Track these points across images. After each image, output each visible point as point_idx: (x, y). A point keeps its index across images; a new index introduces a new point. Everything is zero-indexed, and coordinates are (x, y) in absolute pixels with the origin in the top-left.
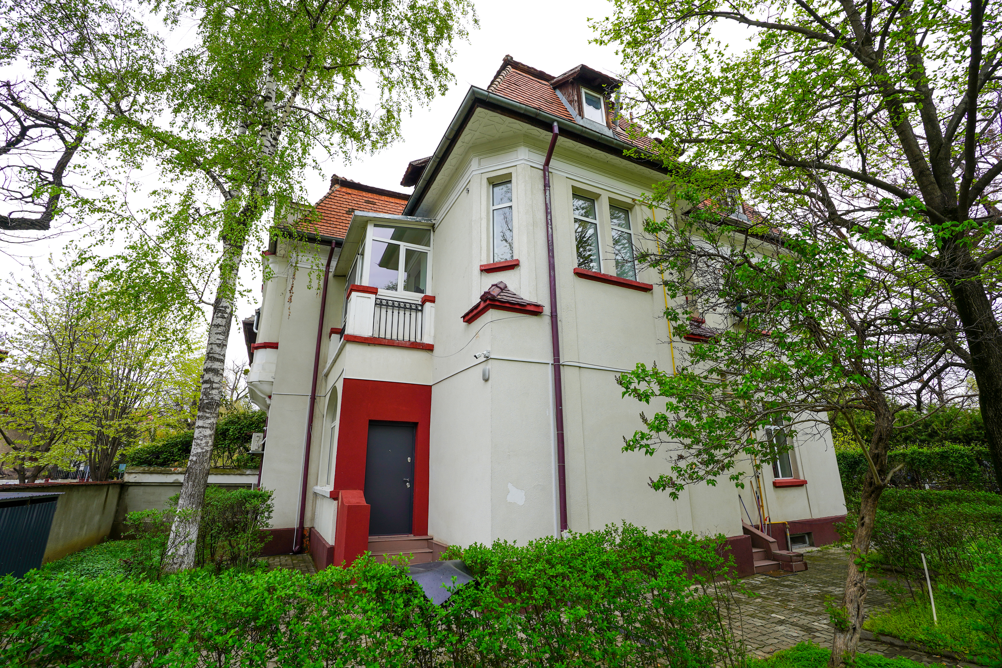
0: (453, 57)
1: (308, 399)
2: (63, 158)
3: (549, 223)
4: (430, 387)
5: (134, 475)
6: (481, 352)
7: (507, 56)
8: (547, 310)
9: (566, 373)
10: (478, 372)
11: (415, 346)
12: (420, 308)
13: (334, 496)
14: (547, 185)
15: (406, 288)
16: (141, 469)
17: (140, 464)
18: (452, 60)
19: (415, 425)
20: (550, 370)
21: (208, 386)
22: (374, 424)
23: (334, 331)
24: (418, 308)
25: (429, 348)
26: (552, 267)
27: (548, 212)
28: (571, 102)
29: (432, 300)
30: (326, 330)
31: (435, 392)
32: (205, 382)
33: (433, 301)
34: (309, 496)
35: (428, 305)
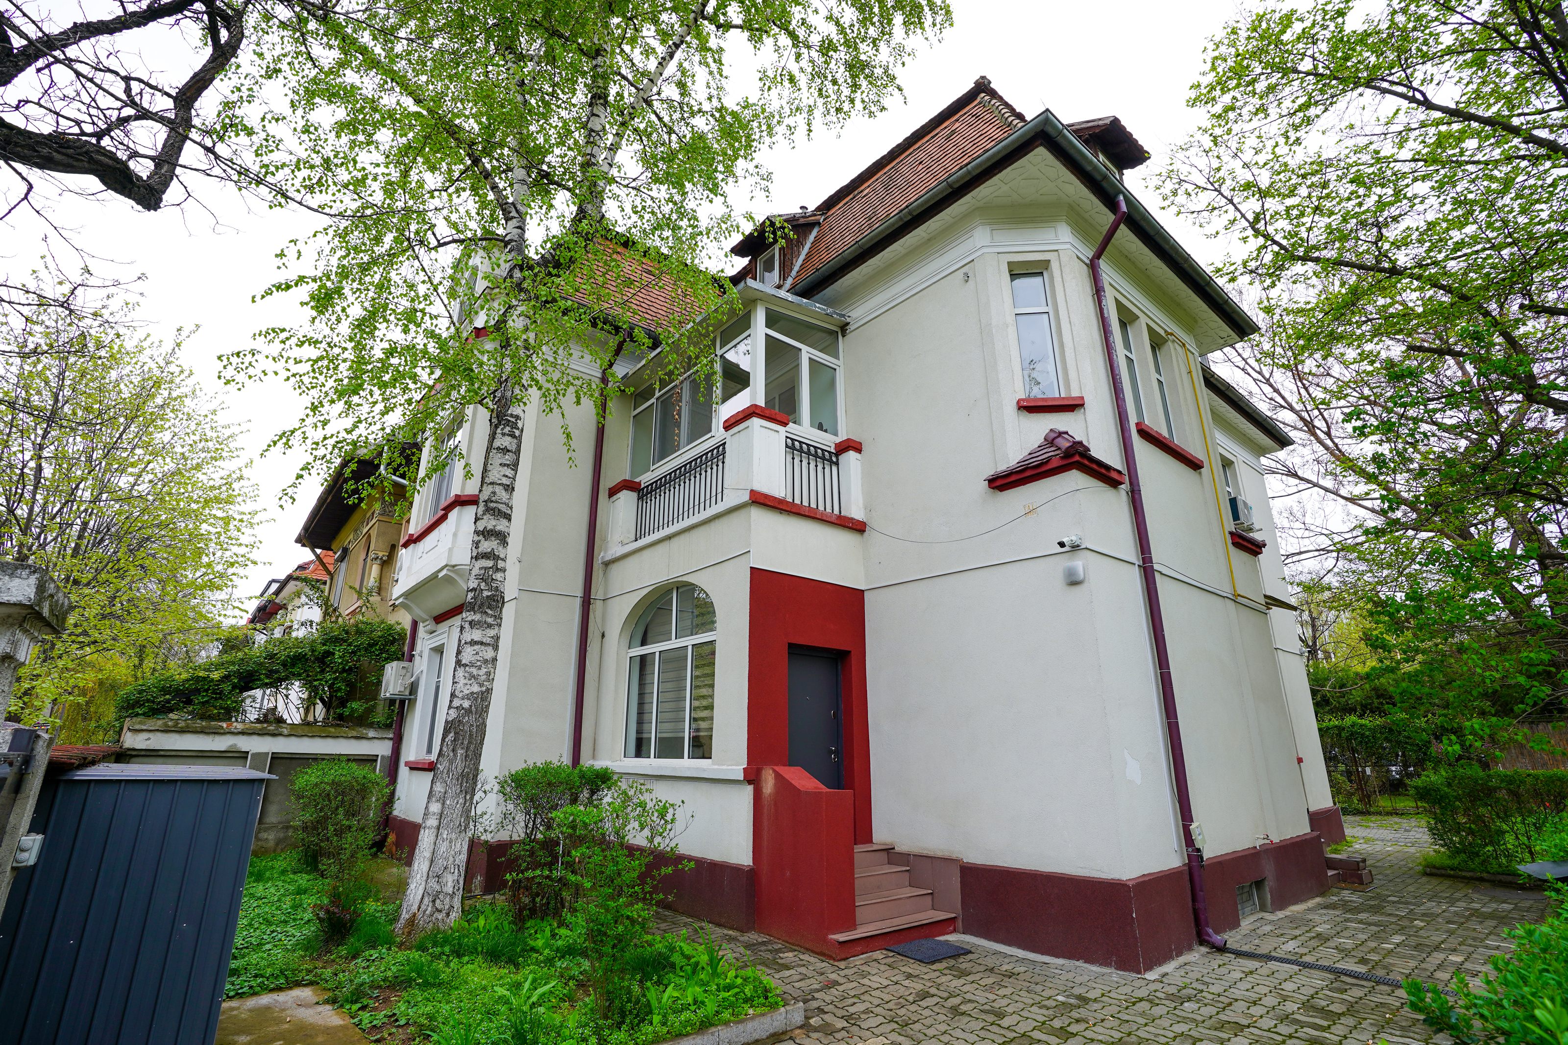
0: (906, 59)
1: (578, 602)
2: (204, 69)
4: (862, 592)
5: (145, 735)
7: (983, 78)
9: (1165, 585)
12: (834, 459)
13: (749, 776)
14: (1103, 289)
18: (903, 64)
19: (840, 656)
20: (1137, 575)
21: (490, 563)
25: (858, 527)
26: (1125, 416)
29: (855, 448)
31: (877, 600)
32: (485, 556)
33: (859, 450)
35: (849, 456)
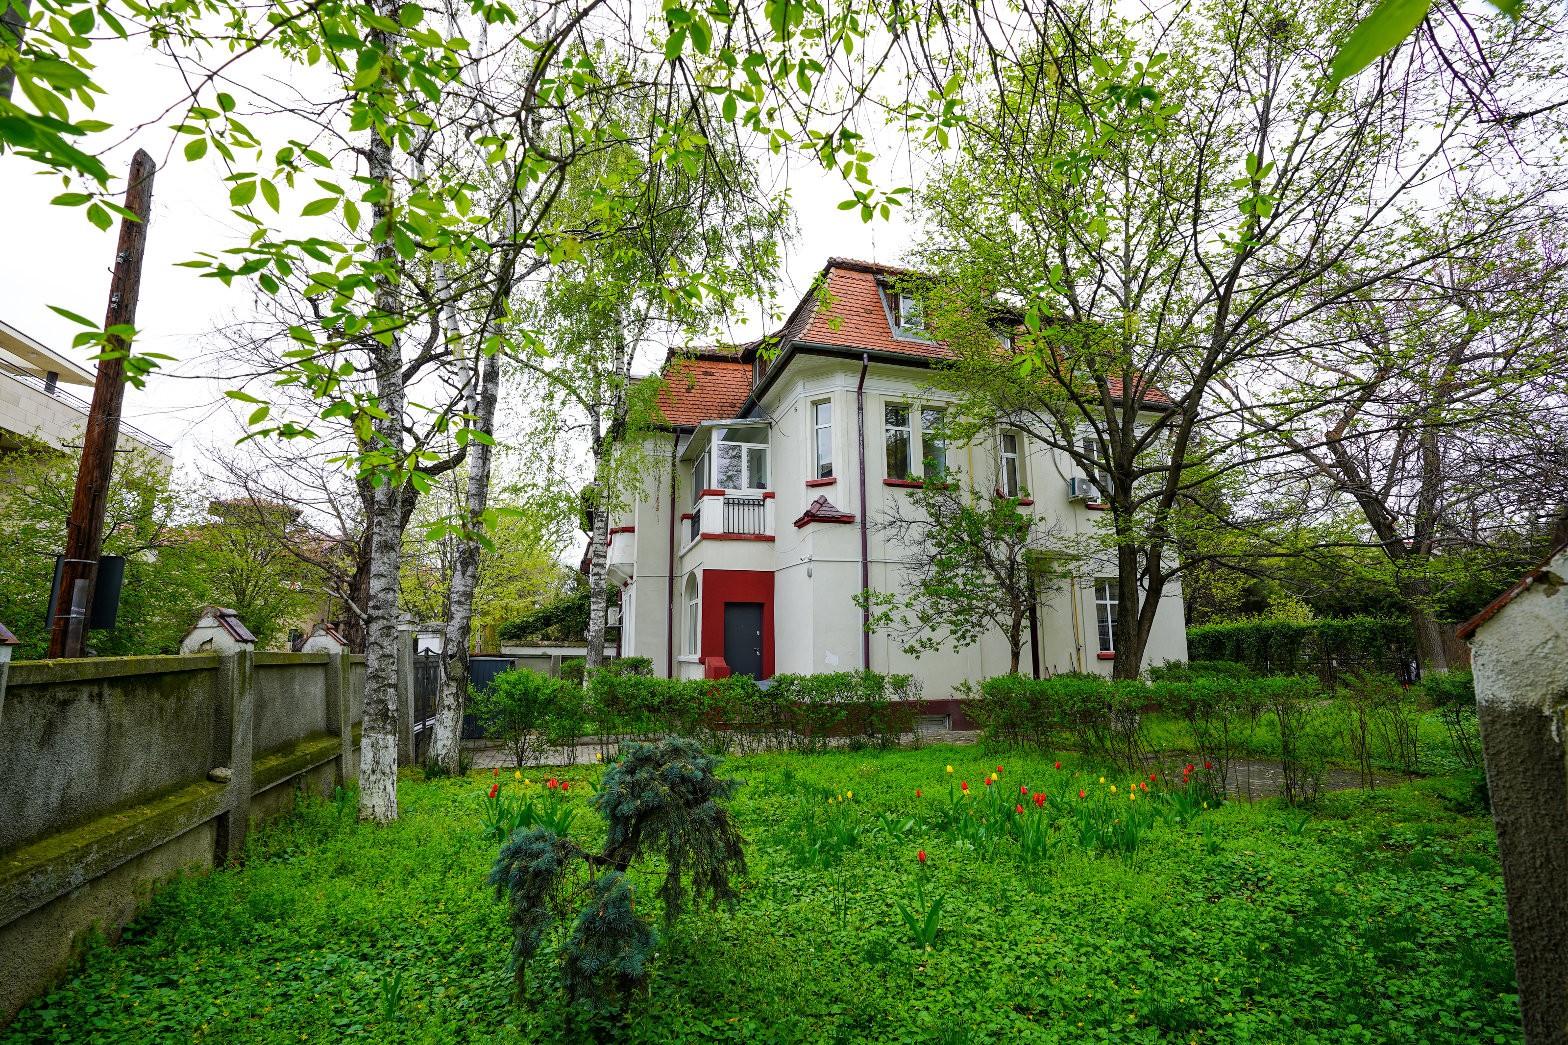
1: (667, 580)
3: (862, 443)
4: (772, 574)
6: (806, 556)
7: (831, 258)
8: (858, 518)
9: (873, 569)
10: (804, 569)
11: (760, 538)
12: (762, 504)
13: (702, 661)
14: (860, 408)
15: (751, 486)
16: (513, 642)
17: (511, 638)
19: (761, 605)
20: (860, 566)
22: (728, 605)
23: (685, 517)
24: (759, 504)
25: (771, 539)
26: (863, 483)
27: (861, 434)
28: (890, 308)
29: (771, 496)
30: (678, 515)
31: (778, 577)
33: (773, 497)
34: (674, 664)
35: (768, 501)
